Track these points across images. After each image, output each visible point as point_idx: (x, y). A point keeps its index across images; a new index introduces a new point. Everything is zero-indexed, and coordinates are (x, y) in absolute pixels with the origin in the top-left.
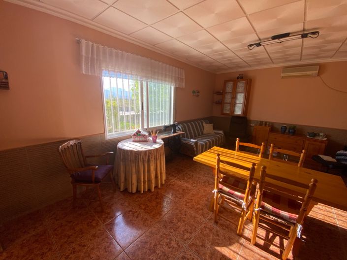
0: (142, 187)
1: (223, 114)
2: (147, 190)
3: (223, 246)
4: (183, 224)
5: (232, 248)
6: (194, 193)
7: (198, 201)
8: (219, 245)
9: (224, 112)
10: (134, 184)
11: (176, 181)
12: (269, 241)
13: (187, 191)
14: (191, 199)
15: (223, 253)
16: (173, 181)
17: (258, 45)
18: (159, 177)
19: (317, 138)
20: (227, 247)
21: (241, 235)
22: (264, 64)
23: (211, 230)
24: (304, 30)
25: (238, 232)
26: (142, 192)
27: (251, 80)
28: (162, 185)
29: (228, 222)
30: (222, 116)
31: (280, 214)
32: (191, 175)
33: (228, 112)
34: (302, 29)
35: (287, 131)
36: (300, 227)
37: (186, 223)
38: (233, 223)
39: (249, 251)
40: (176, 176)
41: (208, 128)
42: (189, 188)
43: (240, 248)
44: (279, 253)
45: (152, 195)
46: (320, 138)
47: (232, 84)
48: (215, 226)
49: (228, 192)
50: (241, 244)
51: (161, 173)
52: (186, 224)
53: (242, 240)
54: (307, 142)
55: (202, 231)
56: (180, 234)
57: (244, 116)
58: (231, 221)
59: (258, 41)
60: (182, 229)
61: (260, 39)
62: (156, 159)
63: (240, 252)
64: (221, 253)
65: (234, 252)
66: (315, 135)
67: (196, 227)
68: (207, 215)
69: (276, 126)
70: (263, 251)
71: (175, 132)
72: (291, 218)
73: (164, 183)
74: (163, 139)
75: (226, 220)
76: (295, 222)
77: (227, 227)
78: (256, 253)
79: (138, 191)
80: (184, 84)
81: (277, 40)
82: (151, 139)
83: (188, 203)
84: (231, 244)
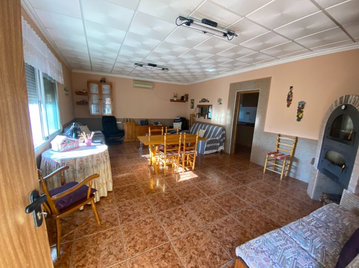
1: (91, 114)
20: (180, 179)
24: (164, 66)
30: (91, 117)
33: (97, 113)
35: (144, 123)
39: (185, 174)
41: (85, 130)
47: (96, 86)
61: (143, 62)
66: (157, 123)
70: (188, 172)
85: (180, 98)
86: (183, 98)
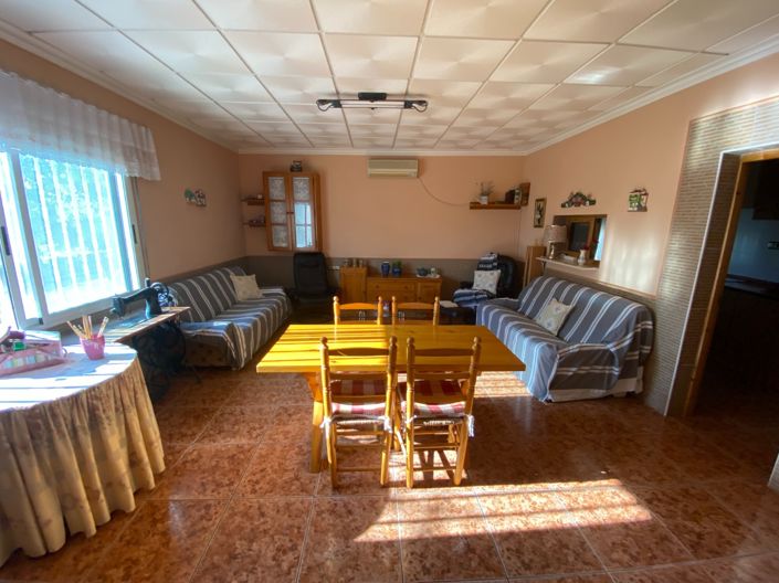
0: (90, 516)
1: (272, 248)
2: (107, 517)
3: (367, 527)
4: (267, 539)
5: (384, 518)
6: (264, 452)
7: (280, 464)
8: (359, 530)
9: (276, 245)
10: (49, 521)
11: (199, 446)
12: (428, 466)
13: (242, 456)
14: (262, 471)
15: (374, 540)
16: (190, 448)
17: (337, 104)
18: (146, 459)
19: (429, 276)
20: (373, 524)
21: (388, 485)
22: (337, 146)
23: (332, 512)
24: (406, 94)
25: (382, 482)
26: (93, 531)
27: (318, 176)
28: (158, 476)
29: (357, 473)
30: (272, 254)
31: (441, 412)
32: (238, 412)
33: (284, 245)
34: (404, 91)
35: (390, 272)
36: (470, 418)
37: (271, 533)
38: (366, 470)
39: (409, 504)
40: (194, 434)
41: (245, 285)
42: (246, 447)
43: (394, 509)
44: (448, 478)
45: (134, 523)
46: (432, 276)
47: (281, 182)
48: (338, 498)
49: (353, 412)
50: (394, 501)
51: (149, 445)
52: (272, 536)
53: (393, 492)
54: (419, 285)
55: (316, 527)
56: (269, 568)
57: (317, 250)
58: (361, 467)
59: (333, 94)
60: (270, 554)
61: (338, 93)
62: (122, 409)
63: (400, 516)
64: (370, 543)
65: (389, 523)
66: (426, 272)
67: (299, 528)
68: (313, 484)
69: (374, 264)
70: (428, 489)
71: (156, 311)
72: (457, 411)
73: (162, 467)
74: (125, 341)
75: (353, 471)
76: (463, 414)
77: (360, 485)
78: (420, 499)
79: (74, 537)
80: (156, 170)
81: (368, 102)
82: (78, 350)
83: (257, 482)
84: (378, 514)
85: (502, 198)
86: (510, 196)
